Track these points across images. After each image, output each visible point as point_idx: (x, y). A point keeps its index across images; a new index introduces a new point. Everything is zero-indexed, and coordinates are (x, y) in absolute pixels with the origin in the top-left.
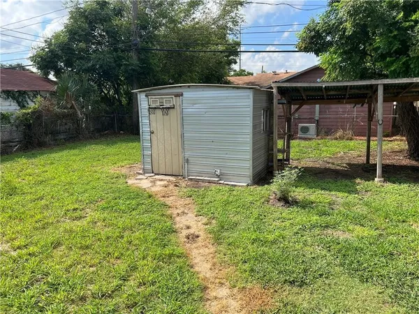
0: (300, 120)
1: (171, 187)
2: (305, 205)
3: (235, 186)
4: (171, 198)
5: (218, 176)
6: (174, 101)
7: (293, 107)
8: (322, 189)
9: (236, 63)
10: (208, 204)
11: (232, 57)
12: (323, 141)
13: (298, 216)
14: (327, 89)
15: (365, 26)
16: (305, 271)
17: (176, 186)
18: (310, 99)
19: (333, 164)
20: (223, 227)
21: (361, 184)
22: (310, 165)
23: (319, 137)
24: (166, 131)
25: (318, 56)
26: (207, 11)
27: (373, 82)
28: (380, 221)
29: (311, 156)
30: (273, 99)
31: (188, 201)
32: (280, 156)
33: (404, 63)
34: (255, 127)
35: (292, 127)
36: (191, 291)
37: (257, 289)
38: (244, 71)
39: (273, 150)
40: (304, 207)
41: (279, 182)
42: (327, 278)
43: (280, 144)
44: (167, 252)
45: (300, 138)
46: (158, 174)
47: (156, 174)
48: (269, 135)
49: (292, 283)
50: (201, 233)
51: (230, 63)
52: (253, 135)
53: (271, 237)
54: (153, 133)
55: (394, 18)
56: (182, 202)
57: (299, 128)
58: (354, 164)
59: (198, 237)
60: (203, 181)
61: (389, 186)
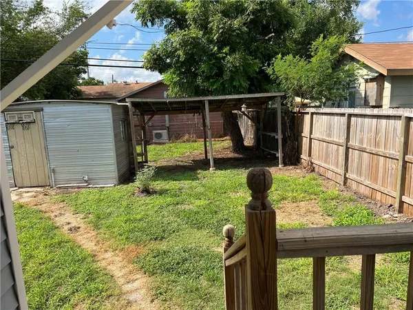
0: (154, 127)
1: (41, 196)
2: (162, 192)
3: (104, 187)
4: (45, 205)
5: (86, 181)
6: (34, 116)
7: (146, 118)
8: (174, 180)
9: (85, 72)
10: (82, 204)
11: (81, 67)
12: (174, 144)
13: (158, 200)
14: (171, 103)
15: (192, 55)
16: (164, 231)
17: (46, 195)
18: (159, 111)
19: (182, 161)
20: (99, 218)
21: (201, 173)
22: (165, 164)
23: (171, 141)
24: (27, 145)
25: (161, 74)
26: (49, 20)
27: (201, 98)
28: (211, 195)
29: (165, 157)
30: (128, 112)
31: (62, 205)
32: (140, 159)
33: (222, 84)
34: (116, 135)
35: (148, 134)
36: (84, 259)
37: (133, 246)
38: (94, 79)
39: (133, 154)
40: (161, 194)
41: (141, 178)
42: (177, 232)
43: (139, 149)
44: (57, 241)
45: (156, 143)
46: (22, 188)
47: (20, 188)
48: (128, 142)
49: (156, 239)
50: (82, 225)
51: (78, 73)
52: (115, 142)
53: (139, 217)
54: (13, 147)
55: (212, 50)
56: (56, 206)
57: (154, 134)
58: (196, 161)
59: (79, 228)
60: (72, 187)
61: (219, 172)
